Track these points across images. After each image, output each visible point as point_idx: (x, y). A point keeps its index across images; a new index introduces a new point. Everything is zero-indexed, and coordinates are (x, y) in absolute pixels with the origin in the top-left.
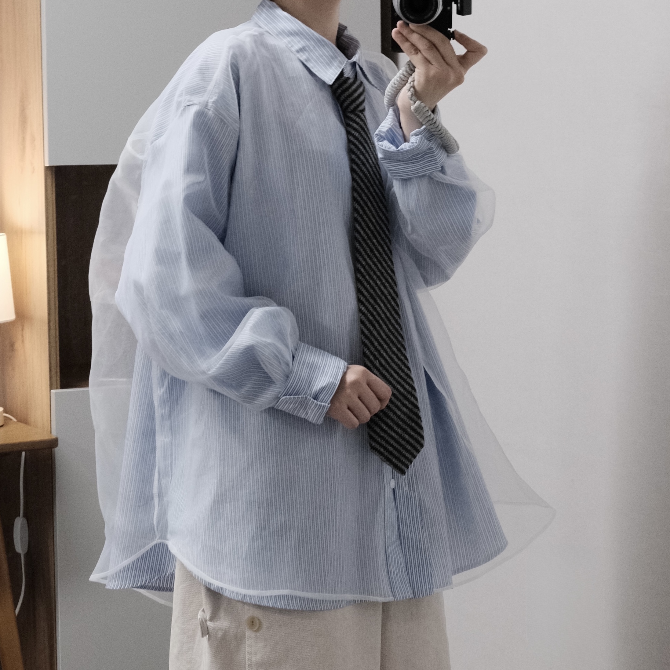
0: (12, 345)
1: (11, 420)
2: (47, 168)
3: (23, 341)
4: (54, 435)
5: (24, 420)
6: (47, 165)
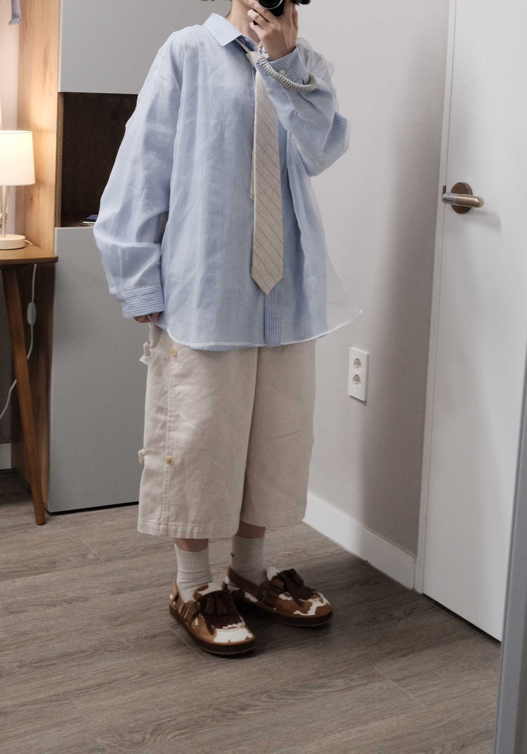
0: (32, 199)
1: (30, 244)
2: (59, 93)
3: (38, 197)
4: (55, 255)
5: (37, 245)
6: (60, 91)
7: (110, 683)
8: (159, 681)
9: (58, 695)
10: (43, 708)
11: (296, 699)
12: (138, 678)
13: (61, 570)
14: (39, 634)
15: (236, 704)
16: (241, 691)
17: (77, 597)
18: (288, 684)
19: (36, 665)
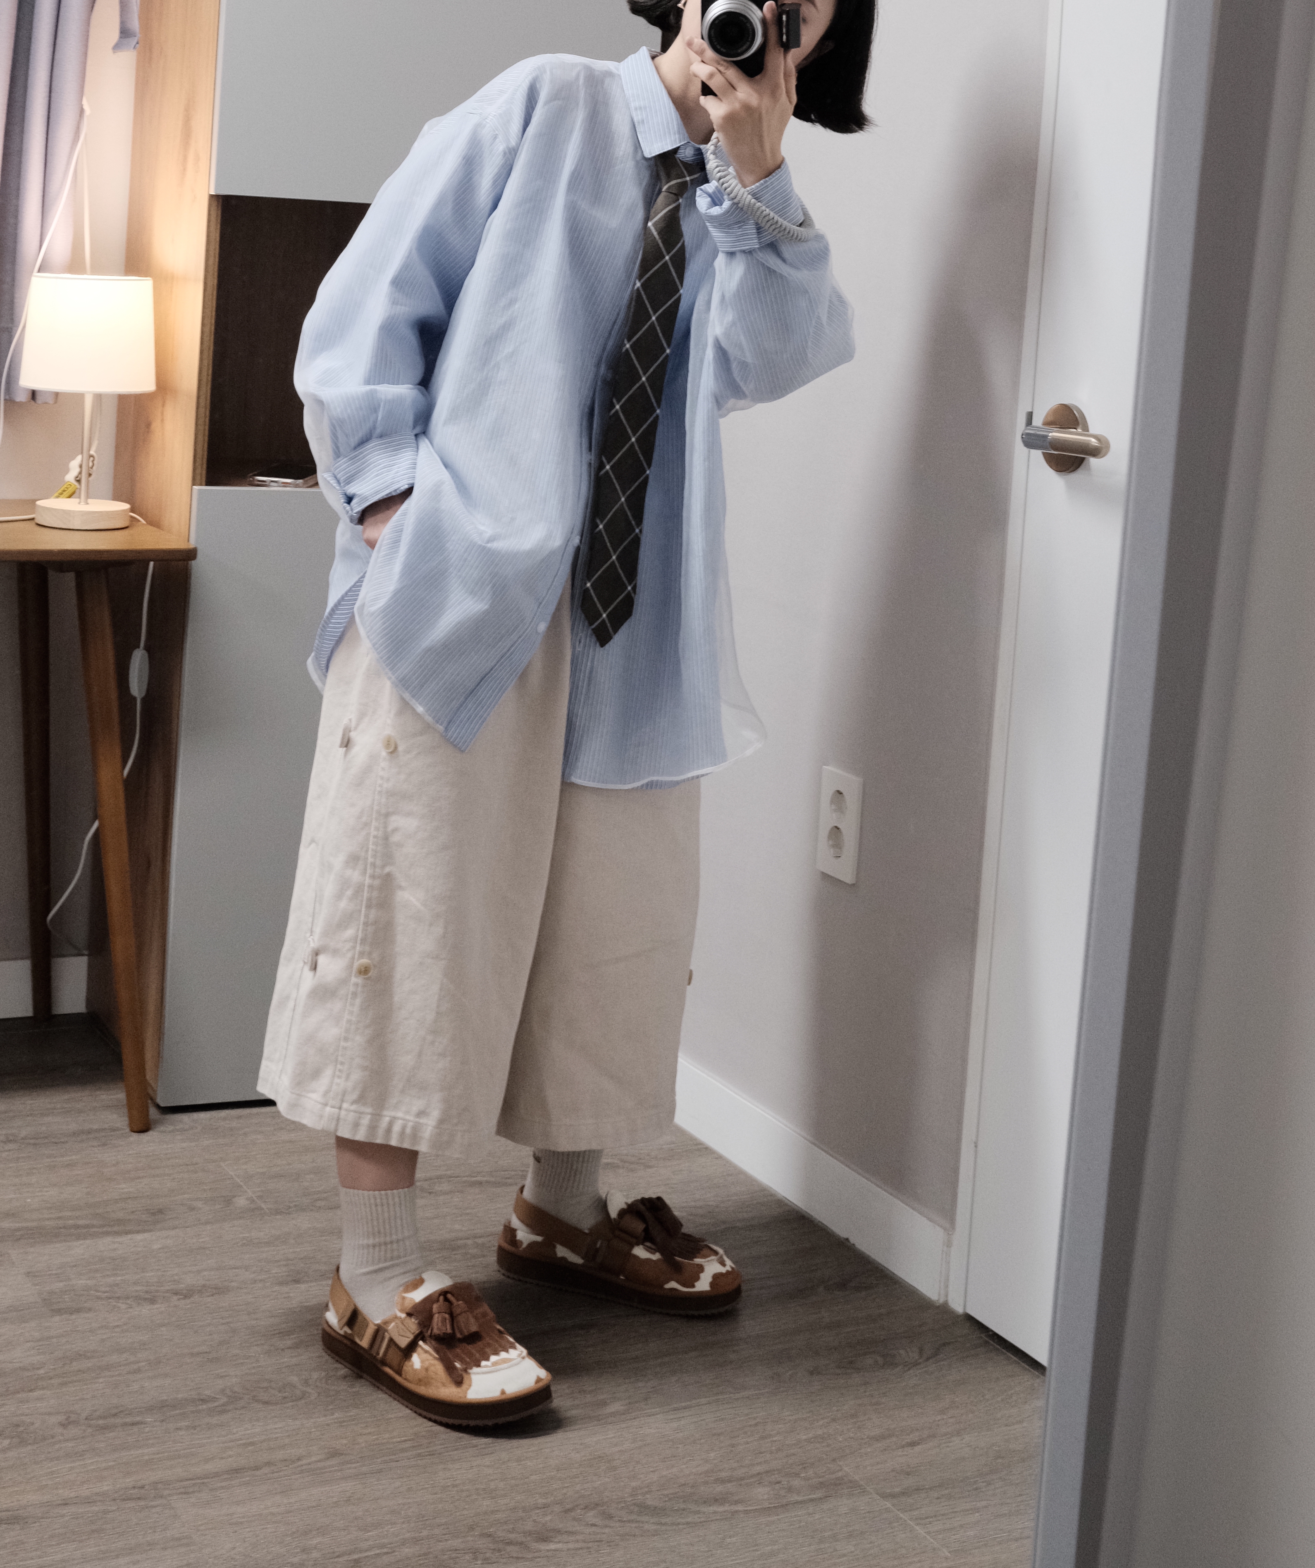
0: (148, 425)
1: (139, 521)
2: (211, 196)
3: (162, 420)
4: (192, 544)
5: (155, 523)
6: (213, 193)
7: (257, 1468)
8: (364, 1469)
9: (142, 1487)
10: (105, 1512)
11: (661, 1524)
12: (319, 1461)
13: (175, 1228)
14: (115, 1358)
15: (529, 1526)
16: (541, 1501)
17: (204, 1286)
18: (649, 1492)
19: (101, 1422)
